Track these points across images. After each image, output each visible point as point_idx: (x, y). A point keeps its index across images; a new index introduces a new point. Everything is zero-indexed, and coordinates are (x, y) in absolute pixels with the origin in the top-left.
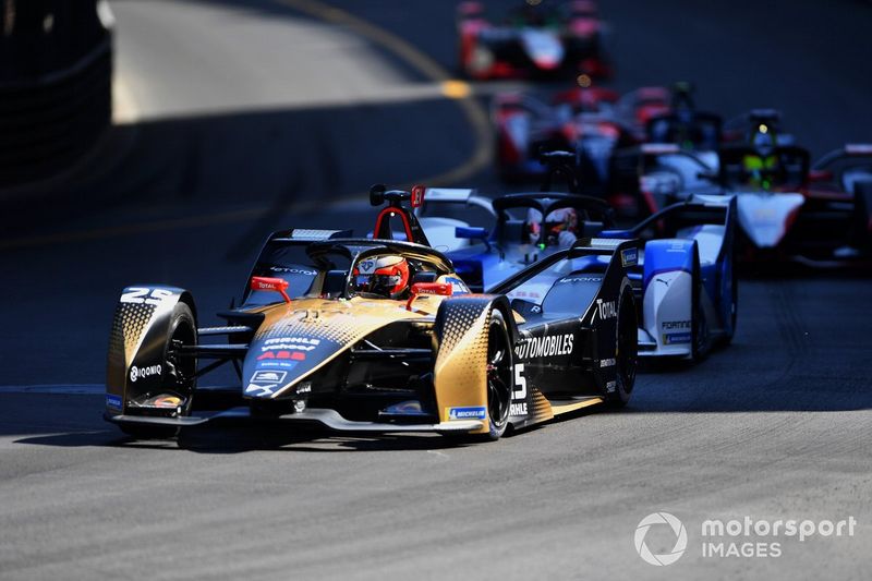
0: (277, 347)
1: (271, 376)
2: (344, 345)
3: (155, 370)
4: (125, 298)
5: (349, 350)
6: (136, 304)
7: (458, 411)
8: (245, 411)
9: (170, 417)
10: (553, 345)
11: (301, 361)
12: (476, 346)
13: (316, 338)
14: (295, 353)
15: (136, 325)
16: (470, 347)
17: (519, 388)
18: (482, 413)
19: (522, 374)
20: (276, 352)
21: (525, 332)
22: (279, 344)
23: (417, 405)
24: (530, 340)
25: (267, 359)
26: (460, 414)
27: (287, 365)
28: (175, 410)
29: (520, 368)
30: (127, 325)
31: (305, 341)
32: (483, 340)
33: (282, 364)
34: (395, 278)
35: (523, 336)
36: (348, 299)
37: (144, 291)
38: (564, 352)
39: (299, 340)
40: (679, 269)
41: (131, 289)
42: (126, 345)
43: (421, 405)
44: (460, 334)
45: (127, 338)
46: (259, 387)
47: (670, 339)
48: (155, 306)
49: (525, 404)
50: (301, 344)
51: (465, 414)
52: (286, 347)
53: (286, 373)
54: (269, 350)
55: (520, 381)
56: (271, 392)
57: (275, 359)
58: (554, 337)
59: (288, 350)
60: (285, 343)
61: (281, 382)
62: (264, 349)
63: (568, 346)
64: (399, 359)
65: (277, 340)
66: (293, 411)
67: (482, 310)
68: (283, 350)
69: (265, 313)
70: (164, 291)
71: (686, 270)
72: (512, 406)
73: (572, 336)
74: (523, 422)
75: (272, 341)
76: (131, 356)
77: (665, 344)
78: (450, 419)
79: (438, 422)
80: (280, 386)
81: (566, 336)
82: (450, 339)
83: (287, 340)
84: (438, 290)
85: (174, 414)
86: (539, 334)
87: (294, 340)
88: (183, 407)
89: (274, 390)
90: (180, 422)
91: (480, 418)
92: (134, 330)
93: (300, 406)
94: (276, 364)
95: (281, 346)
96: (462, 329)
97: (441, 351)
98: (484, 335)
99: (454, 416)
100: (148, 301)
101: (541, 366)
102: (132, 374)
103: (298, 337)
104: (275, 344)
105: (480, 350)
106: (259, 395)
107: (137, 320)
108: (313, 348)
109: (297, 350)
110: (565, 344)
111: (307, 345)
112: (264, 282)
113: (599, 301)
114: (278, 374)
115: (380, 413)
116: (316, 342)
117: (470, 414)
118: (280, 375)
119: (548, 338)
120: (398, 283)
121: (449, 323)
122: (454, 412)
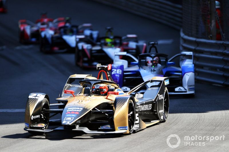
0: (71, 110)
1: (69, 119)
2: (89, 109)
3: (38, 116)
4: (30, 97)
5: (91, 111)
6: (33, 98)
7: (120, 128)
8: (62, 128)
9: (42, 129)
10: (146, 107)
11: (77, 114)
12: (125, 110)
13: (82, 108)
14: (76, 112)
15: (33, 104)
16: (124, 110)
17: (137, 120)
18: (127, 128)
19: (138, 116)
20: (71, 112)
21: (139, 104)
22: (72, 109)
23: (109, 126)
24: (140, 106)
25: (68, 114)
26: (121, 129)
27: (74, 115)
28: (43, 128)
29: (137, 115)
30: (30, 104)
31: (79, 108)
32: (127, 108)
33: (72, 115)
34: (104, 90)
35: (138, 105)
36: (91, 96)
37: (35, 95)
38: (149, 109)
39: (77, 108)
40: (191, 72)
41: (31, 94)
42: (30, 110)
43: (110, 126)
44: (121, 107)
45: (30, 108)
46: (66, 122)
47: (190, 89)
48: (38, 99)
49: (138, 125)
50: (78, 109)
51: (122, 128)
52: (74, 110)
53: (73, 118)
54: (69, 111)
55: (137, 118)
56: (69, 123)
57: (70, 114)
58: (146, 105)
59: (74, 111)
60: (73, 109)
61: (72, 120)
62: (68, 111)
63: (150, 107)
64: (104, 113)
65: (71, 108)
66: (75, 128)
67: (127, 100)
68: (73, 111)
69: (68, 100)
70: (40, 95)
71: (193, 72)
72: (135, 125)
73: (151, 104)
74: (138, 129)
75: (70, 109)
76: (31, 113)
77: (189, 91)
78: (118, 130)
79: (115, 131)
80: (72, 121)
81: (150, 105)
82: (118, 108)
83: (74, 108)
84: (115, 94)
85: (43, 129)
86: (142, 104)
87: (76, 108)
88: (46, 127)
89: (70, 122)
90: (45, 131)
91: (126, 129)
92: (32, 105)
93: (77, 127)
94: (71, 115)
95: (72, 110)
96: (121, 105)
97: (115, 111)
98: (127, 107)
99: (119, 129)
100: (36, 98)
101: (143, 113)
102: (32, 118)
103: (77, 107)
104: (71, 109)
105: (126, 111)
106: (66, 124)
107: (33, 103)
108: (81, 110)
109: (76, 111)
110: (149, 107)
111: (79, 110)
112: (68, 91)
113: (159, 95)
114: (71, 118)
115: (99, 128)
116: (82, 109)
117: (124, 128)
118: (72, 118)
119: (145, 105)
120: (105, 91)
121: (118, 104)
122: (119, 128)
